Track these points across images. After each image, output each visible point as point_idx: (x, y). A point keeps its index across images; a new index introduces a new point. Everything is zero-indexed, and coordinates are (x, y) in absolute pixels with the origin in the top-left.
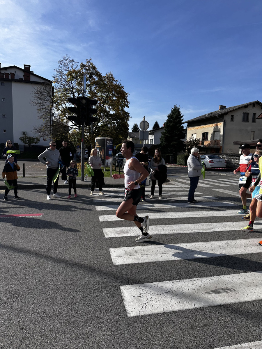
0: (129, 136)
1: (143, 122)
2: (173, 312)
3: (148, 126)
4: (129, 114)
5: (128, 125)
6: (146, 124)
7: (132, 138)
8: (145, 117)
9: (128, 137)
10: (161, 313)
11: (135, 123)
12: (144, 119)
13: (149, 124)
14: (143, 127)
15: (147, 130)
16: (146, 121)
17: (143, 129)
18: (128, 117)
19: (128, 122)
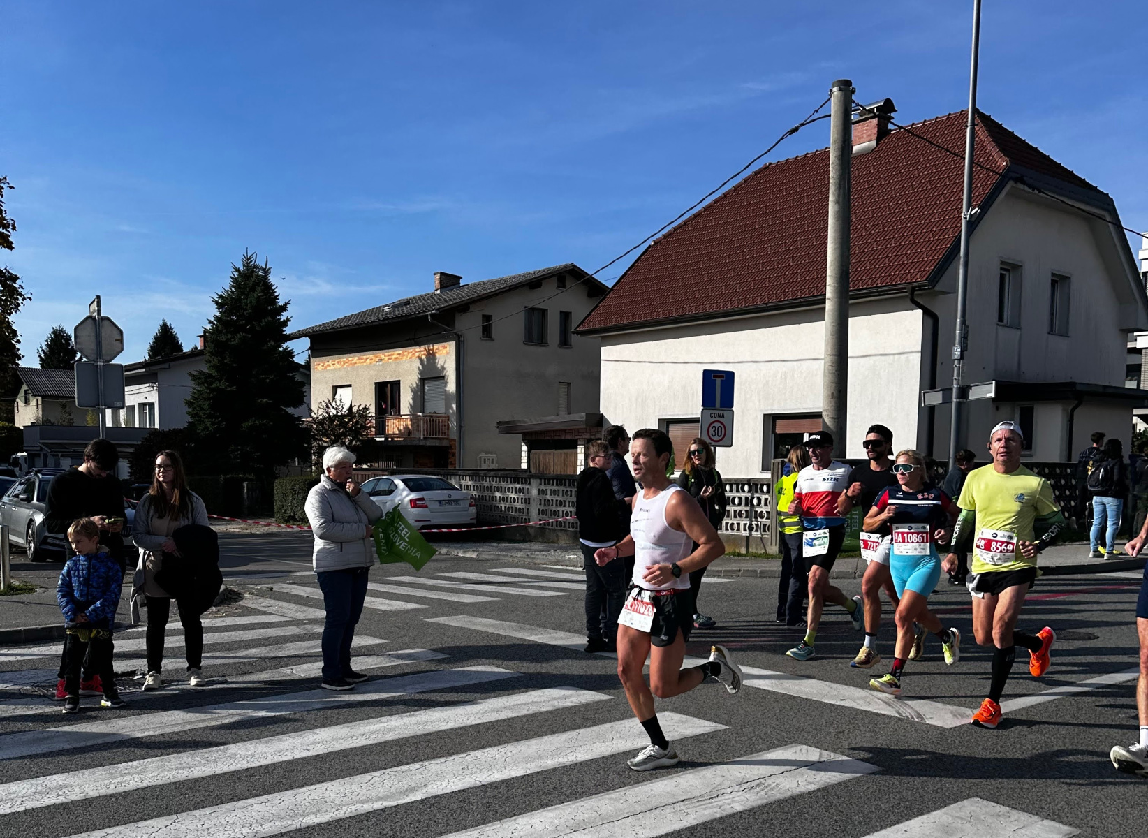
0: (25, 387)
1: (90, 323)
3: (121, 341)
4: (15, 278)
5: (14, 333)
6: (106, 330)
7: (44, 397)
8: (98, 297)
9: (22, 393)
11: (56, 326)
12: (95, 306)
13: (121, 332)
14: (93, 346)
15: (113, 362)
16: (108, 319)
17: (93, 357)
18: (11, 296)
19: (11, 318)
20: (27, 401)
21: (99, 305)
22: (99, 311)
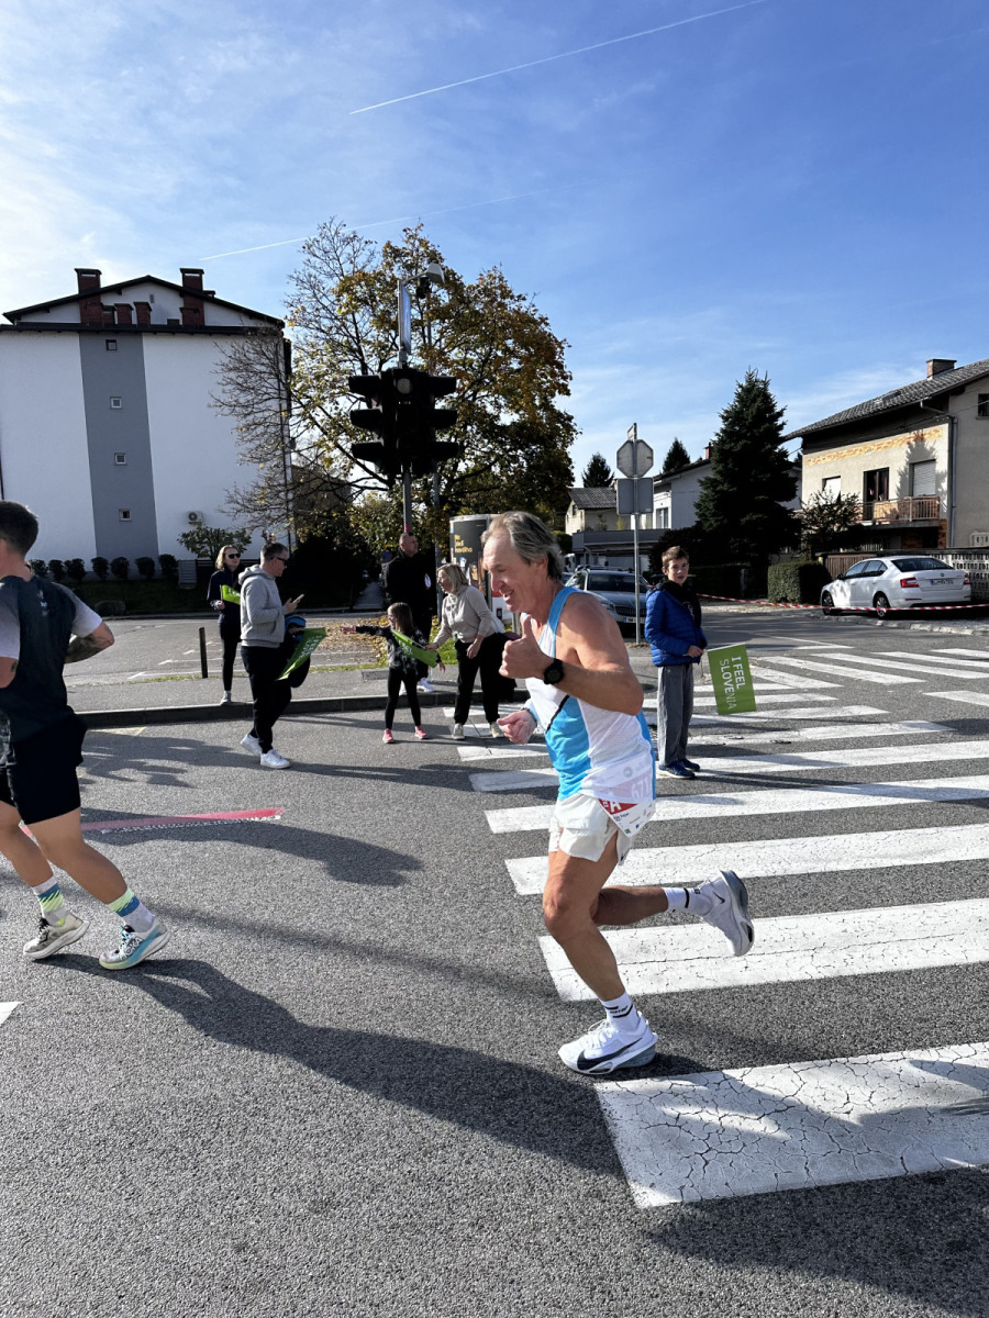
0: (573, 503)
1: (628, 446)
2: (818, 1189)
3: (651, 458)
4: (570, 418)
5: (570, 461)
6: (641, 450)
7: (588, 509)
8: (635, 424)
9: (571, 508)
10: (767, 1195)
11: (595, 454)
12: (632, 432)
13: (652, 450)
14: (630, 465)
15: (646, 476)
16: (642, 441)
17: (630, 473)
18: (568, 433)
19: (568, 450)
20: (574, 514)
21: (635, 431)
22: (635, 435)
